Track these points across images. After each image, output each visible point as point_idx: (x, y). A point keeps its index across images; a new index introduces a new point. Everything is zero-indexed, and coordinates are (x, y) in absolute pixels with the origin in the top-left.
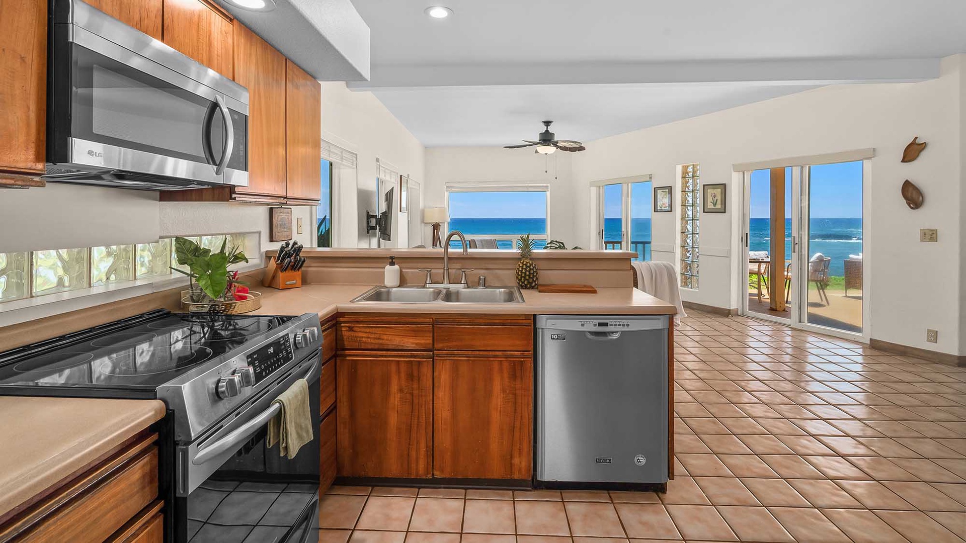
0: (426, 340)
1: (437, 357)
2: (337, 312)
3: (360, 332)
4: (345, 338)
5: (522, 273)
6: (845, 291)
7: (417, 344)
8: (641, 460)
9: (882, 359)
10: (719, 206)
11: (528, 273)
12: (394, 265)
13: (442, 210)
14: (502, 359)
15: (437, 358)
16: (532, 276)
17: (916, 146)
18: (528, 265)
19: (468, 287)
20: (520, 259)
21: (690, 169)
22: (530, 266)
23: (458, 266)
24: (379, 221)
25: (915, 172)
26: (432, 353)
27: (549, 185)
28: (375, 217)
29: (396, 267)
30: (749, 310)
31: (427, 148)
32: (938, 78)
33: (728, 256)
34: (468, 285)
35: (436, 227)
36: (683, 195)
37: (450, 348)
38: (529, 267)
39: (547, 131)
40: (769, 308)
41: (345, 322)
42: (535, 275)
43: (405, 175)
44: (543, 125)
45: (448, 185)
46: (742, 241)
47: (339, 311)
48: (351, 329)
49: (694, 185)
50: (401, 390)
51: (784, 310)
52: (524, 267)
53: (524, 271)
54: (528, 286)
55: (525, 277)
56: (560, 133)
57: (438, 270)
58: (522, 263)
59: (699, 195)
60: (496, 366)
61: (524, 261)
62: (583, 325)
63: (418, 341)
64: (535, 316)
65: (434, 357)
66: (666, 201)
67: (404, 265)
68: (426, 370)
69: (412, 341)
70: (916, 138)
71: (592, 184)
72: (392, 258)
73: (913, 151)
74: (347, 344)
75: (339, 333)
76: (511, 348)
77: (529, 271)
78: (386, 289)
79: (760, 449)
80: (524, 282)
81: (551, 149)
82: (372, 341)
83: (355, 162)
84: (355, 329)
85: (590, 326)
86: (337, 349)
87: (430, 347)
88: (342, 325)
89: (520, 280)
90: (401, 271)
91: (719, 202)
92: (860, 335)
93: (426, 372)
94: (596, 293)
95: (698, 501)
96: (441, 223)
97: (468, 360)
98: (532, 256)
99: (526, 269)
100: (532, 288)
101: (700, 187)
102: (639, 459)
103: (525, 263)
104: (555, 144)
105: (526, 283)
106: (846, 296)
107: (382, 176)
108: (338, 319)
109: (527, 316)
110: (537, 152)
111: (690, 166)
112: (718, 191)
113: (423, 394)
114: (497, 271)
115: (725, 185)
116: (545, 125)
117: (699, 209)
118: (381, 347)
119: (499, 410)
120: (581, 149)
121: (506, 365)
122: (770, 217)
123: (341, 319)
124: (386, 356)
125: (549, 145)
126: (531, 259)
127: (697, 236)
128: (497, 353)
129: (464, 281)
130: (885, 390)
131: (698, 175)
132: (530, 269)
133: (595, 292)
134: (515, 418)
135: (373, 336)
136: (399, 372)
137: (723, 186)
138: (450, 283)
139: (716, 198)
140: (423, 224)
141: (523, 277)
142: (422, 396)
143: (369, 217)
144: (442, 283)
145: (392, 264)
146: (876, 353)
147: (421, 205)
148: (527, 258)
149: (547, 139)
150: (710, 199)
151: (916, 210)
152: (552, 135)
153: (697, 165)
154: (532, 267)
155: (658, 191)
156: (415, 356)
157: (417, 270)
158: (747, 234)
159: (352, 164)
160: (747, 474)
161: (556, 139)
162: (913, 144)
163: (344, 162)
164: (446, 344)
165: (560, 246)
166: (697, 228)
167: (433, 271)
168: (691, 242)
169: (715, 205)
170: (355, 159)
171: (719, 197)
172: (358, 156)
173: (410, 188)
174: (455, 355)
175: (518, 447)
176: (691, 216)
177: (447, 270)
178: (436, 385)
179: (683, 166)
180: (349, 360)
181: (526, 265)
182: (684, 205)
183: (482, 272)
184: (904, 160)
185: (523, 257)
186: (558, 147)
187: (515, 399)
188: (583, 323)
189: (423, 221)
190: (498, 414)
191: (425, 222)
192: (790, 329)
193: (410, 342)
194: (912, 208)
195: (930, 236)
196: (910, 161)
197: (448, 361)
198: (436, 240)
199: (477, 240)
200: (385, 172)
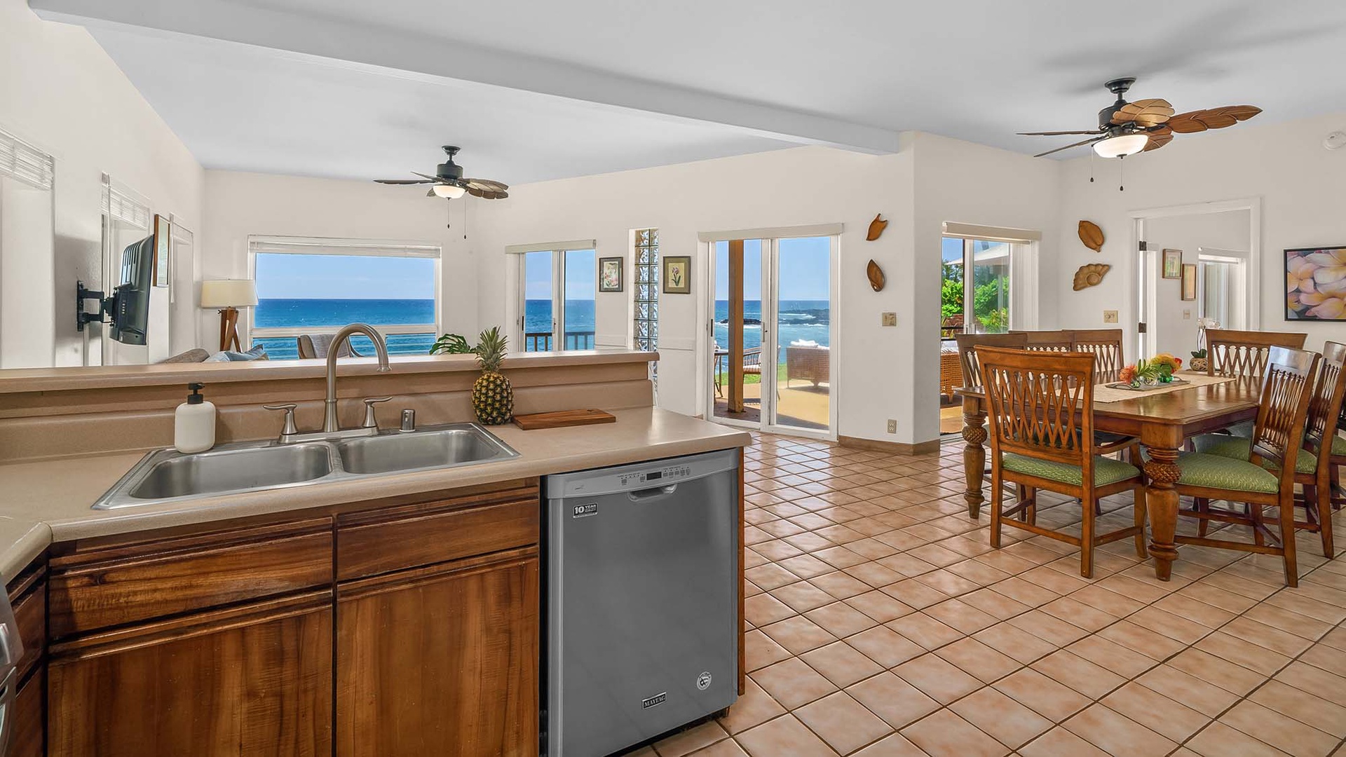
0: (319, 566)
1: (342, 596)
2: (52, 544)
3: (131, 581)
4: (77, 605)
5: (487, 397)
6: (787, 382)
7: (293, 579)
8: (705, 681)
9: (855, 458)
10: (682, 285)
11: (498, 397)
12: (202, 402)
13: (243, 284)
14: (484, 571)
15: (344, 599)
16: (505, 402)
17: (878, 223)
18: (499, 382)
19: (380, 433)
20: (478, 373)
21: (646, 235)
22: (502, 384)
23: (353, 392)
24: (112, 306)
25: (879, 251)
26: (331, 591)
27: (441, 248)
28: (99, 295)
29: (207, 406)
30: (715, 415)
31: (208, 171)
32: (896, 153)
33: (693, 350)
34: (378, 430)
35: (228, 315)
36: (636, 268)
37: (375, 571)
38: (500, 386)
39: (450, 162)
40: (727, 409)
41: (73, 566)
42: (510, 399)
43: (164, 214)
44: (443, 151)
45: (252, 239)
46: (707, 329)
47: (57, 540)
48: (98, 580)
49: (651, 256)
50: (250, 694)
51: (743, 411)
52: (492, 386)
53: (491, 394)
54: (499, 419)
55: (492, 405)
56: (471, 167)
57: (309, 405)
58: (487, 380)
59: (658, 271)
60: (473, 586)
61: (489, 377)
62: (624, 482)
63: (295, 572)
64: (543, 480)
65: (336, 599)
66: (614, 276)
67: (223, 400)
68: (319, 632)
69: (280, 574)
70: (879, 214)
71: (509, 250)
72: (195, 387)
73: (876, 229)
74: (82, 622)
75: (57, 597)
76: (501, 546)
77: (501, 394)
78: (183, 458)
79: (801, 605)
80: (492, 413)
81: (457, 192)
82: (169, 596)
83: (49, 177)
84: (113, 576)
85: (636, 482)
86: (49, 641)
87: (328, 578)
88: (70, 573)
89: (483, 411)
90: (218, 415)
91: (682, 279)
92: (827, 432)
93: (316, 638)
94: (615, 421)
95: (771, 714)
96: (240, 307)
97: (415, 587)
98: (501, 367)
99: (494, 390)
100: (504, 424)
101: (658, 259)
102: (702, 680)
103: (492, 379)
104: (464, 184)
105: (495, 414)
106: (788, 388)
107: (115, 212)
108: (51, 561)
109: (529, 482)
110: (432, 193)
111: (646, 231)
112: (681, 266)
113: (310, 685)
114: (433, 397)
115: (689, 258)
116: (448, 153)
117: (658, 288)
118: (195, 605)
119: (478, 670)
120: (502, 195)
121: (492, 580)
122: (728, 299)
123: (65, 560)
124: (205, 625)
125: (453, 185)
126: (502, 371)
127: (654, 324)
128: (476, 560)
129: (371, 423)
130: (873, 494)
131: (655, 244)
132: (502, 390)
133: (613, 420)
134: (510, 676)
135: (169, 584)
136: (244, 654)
137: (687, 259)
138: (340, 429)
139: (678, 275)
140: (199, 310)
141: (490, 404)
142: (305, 691)
143: (83, 293)
144: (322, 431)
145: (196, 399)
146: (846, 451)
147: (196, 276)
148: (493, 370)
149: (450, 174)
150: (671, 276)
151: (879, 292)
152: (459, 169)
153: (655, 230)
154: (504, 387)
155: (605, 263)
156: (287, 608)
157: (260, 408)
158: (712, 320)
159: (42, 178)
160: (805, 647)
161: (465, 177)
162: (876, 221)
163: (20, 173)
164: (362, 566)
165: (459, 342)
166: (655, 313)
167: (300, 406)
168: (647, 332)
169: (677, 283)
170: (47, 169)
171: (682, 273)
172: (56, 163)
173: (176, 242)
174: (383, 585)
175: (515, 729)
176: (647, 298)
177: (332, 403)
178: (341, 656)
179: (636, 231)
180: (92, 660)
181: (494, 382)
182: (637, 283)
183: (406, 400)
184: (869, 239)
185: (487, 369)
186: (467, 189)
187: (510, 639)
188: (624, 478)
189: (200, 305)
190: (477, 679)
191: (204, 304)
192: (760, 434)
193: (272, 579)
194: (875, 290)
195: (890, 320)
196: (874, 239)
197: (369, 599)
198: (228, 339)
199: (315, 338)
200: (121, 204)
